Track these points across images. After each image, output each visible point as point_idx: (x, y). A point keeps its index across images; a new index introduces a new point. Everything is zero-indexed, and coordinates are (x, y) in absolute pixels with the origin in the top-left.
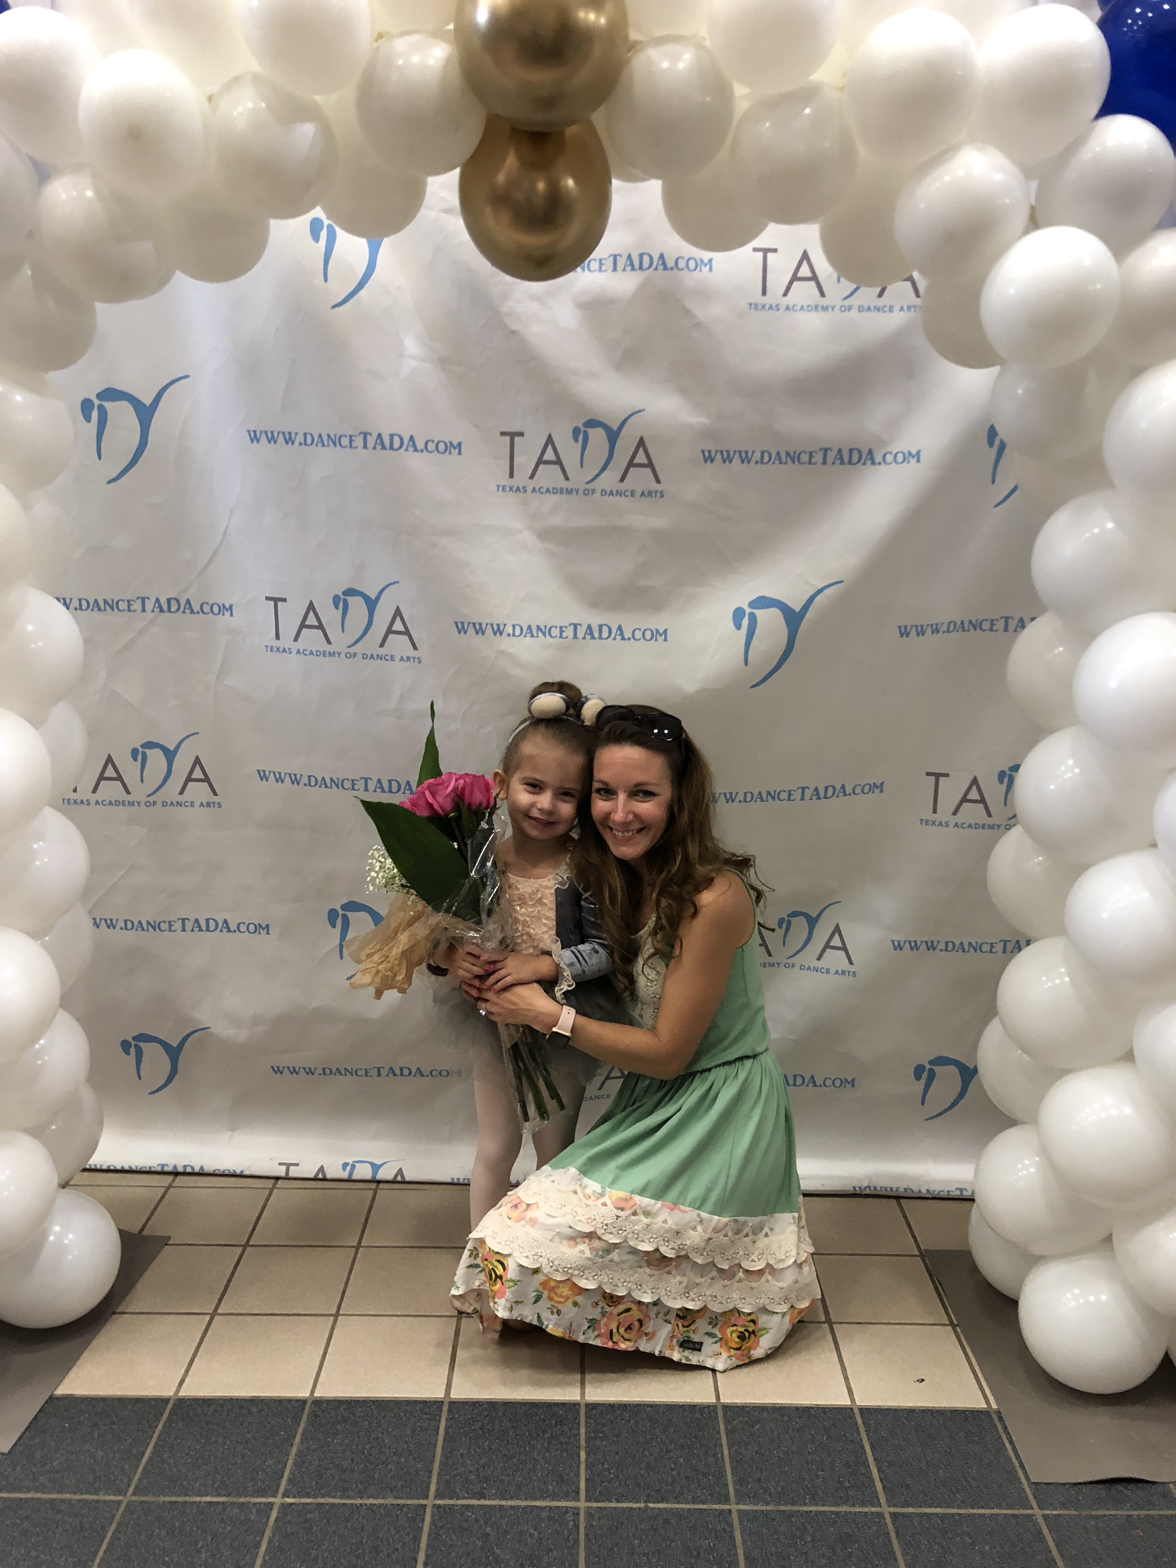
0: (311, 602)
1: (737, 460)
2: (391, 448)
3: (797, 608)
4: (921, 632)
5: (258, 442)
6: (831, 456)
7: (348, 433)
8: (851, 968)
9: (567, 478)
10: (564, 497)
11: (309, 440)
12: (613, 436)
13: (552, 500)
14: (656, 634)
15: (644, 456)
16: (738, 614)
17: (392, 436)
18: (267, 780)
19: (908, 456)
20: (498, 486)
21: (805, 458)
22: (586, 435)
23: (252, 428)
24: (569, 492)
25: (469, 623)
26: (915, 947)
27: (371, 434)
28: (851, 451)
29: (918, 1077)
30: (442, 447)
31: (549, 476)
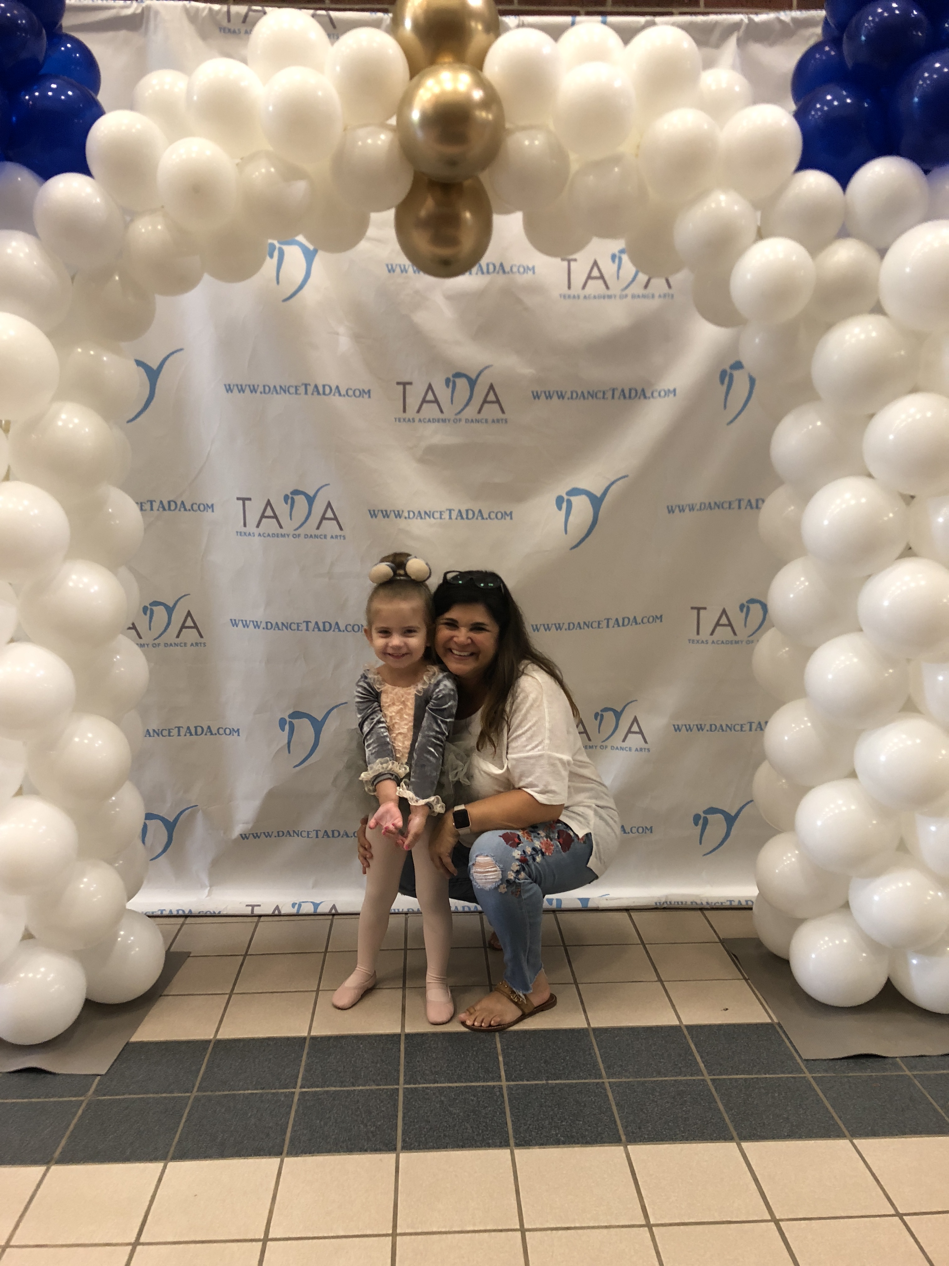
0: (269, 501)
1: (555, 397)
2: (324, 393)
3: (599, 495)
4: (682, 510)
5: (232, 392)
6: (617, 394)
7: (295, 384)
8: (646, 746)
9: (442, 412)
10: (441, 424)
11: (268, 390)
12: (472, 383)
13: (433, 426)
14: (505, 515)
15: (494, 396)
16: (559, 501)
17: (324, 386)
18: (237, 626)
19: (667, 393)
20: (395, 419)
21: (600, 395)
22: (454, 383)
23: (227, 383)
24: (444, 421)
25: (378, 511)
26: (689, 729)
27: (309, 385)
28: (630, 390)
29: (696, 824)
30: (357, 393)
31: (430, 410)
